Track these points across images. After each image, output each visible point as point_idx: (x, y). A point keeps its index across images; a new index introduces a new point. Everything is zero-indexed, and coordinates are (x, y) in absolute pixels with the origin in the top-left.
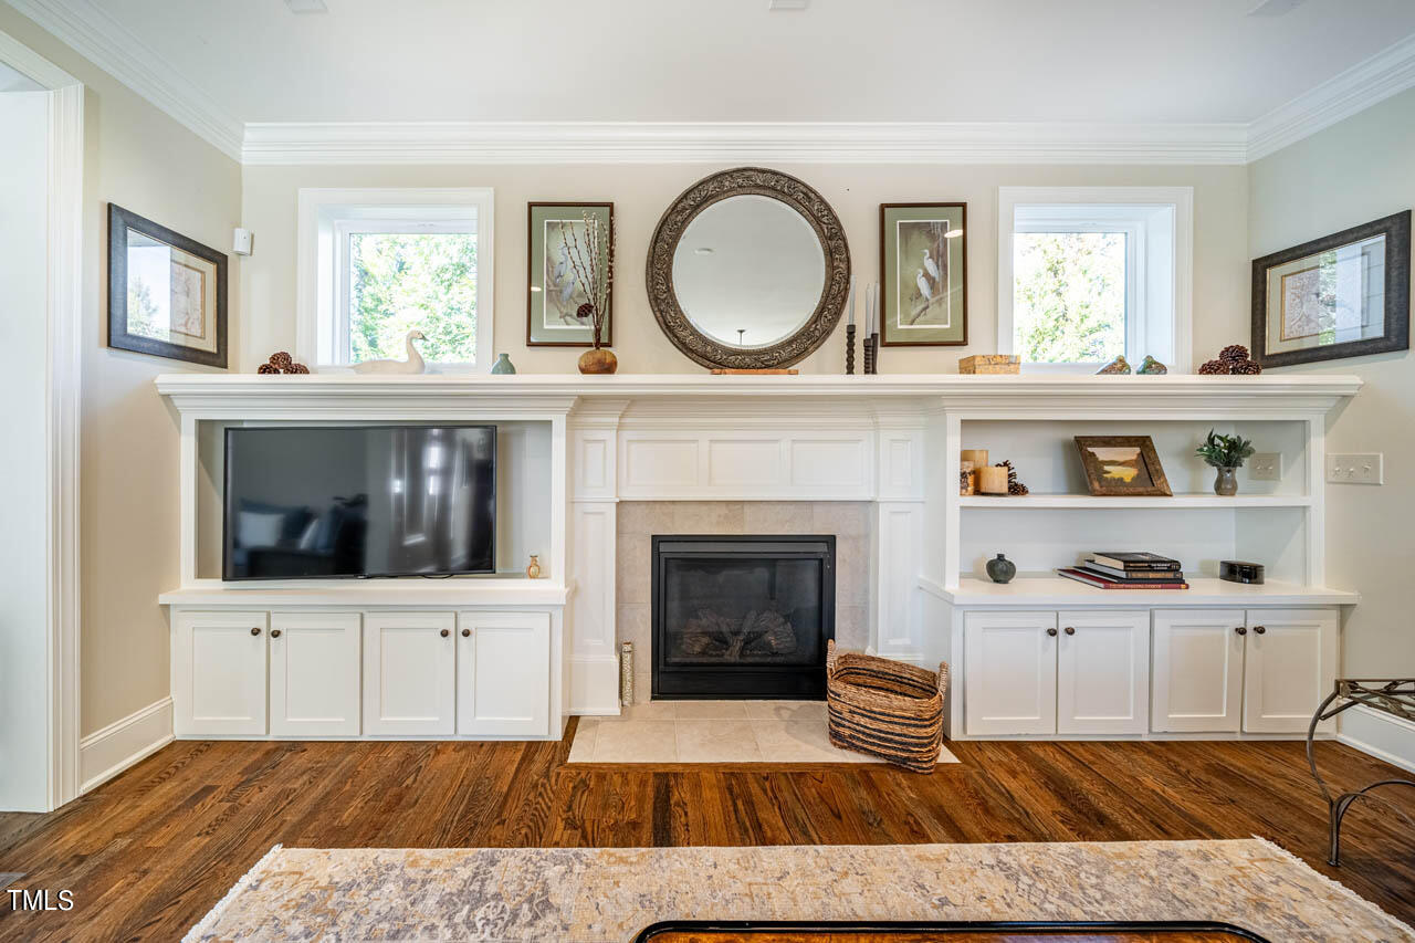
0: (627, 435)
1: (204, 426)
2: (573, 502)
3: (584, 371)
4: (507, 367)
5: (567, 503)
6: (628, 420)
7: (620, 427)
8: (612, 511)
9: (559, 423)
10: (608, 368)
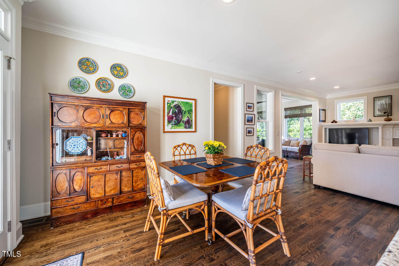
0: (395, 129)
1: (325, 129)
2: (383, 138)
3: (385, 120)
4: (370, 121)
5: (382, 138)
6: (395, 127)
7: (393, 128)
8: (392, 140)
9: (380, 128)
10: (390, 120)
